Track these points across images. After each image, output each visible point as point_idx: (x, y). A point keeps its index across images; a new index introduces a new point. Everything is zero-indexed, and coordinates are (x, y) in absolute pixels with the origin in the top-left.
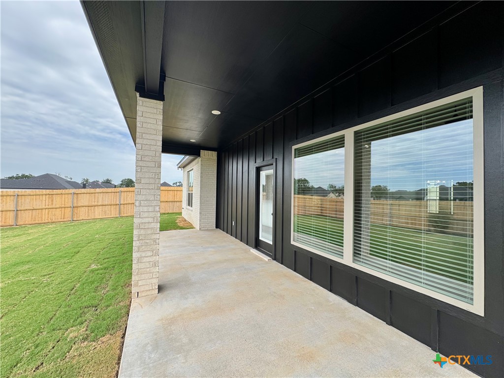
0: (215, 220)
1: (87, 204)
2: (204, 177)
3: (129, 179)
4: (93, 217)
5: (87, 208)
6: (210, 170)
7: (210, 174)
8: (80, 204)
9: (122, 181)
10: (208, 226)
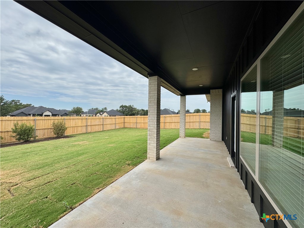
0: (221, 135)
1: (169, 122)
2: (212, 107)
3: (198, 109)
4: (171, 128)
5: (169, 123)
6: (217, 101)
7: (217, 104)
8: (167, 122)
9: (195, 110)
10: (216, 138)
